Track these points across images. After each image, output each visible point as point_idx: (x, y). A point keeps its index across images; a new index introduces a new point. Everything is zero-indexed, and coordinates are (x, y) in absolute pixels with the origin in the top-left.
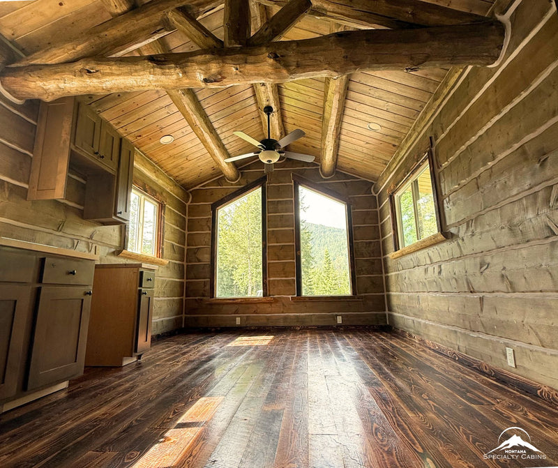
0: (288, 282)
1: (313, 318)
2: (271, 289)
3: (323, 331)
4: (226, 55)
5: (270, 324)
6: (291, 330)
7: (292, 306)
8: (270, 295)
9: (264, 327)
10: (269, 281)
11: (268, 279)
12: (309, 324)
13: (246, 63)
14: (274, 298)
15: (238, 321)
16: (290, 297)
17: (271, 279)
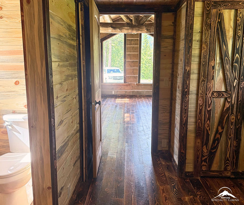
0: (135, 77)
1: (144, 92)
2: (127, 80)
3: (148, 97)
4: (134, 28)
5: (127, 94)
6: (135, 97)
7: (136, 87)
8: (127, 82)
9: (124, 95)
10: (127, 76)
11: (126, 76)
12: (142, 95)
13: (139, 30)
14: (129, 84)
15: (113, 93)
16: (135, 83)
17: (128, 76)
